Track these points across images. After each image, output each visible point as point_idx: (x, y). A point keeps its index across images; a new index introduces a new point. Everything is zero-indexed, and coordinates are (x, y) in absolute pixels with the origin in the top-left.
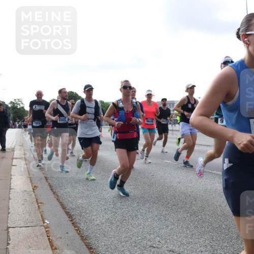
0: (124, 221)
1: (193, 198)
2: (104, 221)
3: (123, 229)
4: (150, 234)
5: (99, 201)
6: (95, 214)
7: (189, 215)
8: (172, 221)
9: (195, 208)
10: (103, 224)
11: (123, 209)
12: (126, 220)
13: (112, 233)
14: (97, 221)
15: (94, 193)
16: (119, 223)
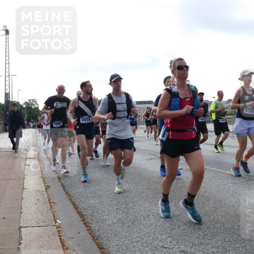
0: (136, 221)
1: (205, 199)
2: (115, 221)
3: (135, 229)
4: (162, 234)
6: (107, 214)
8: (184, 221)
9: (207, 208)
13: (124, 234)
14: (108, 221)
15: (106, 193)
16: (130, 223)
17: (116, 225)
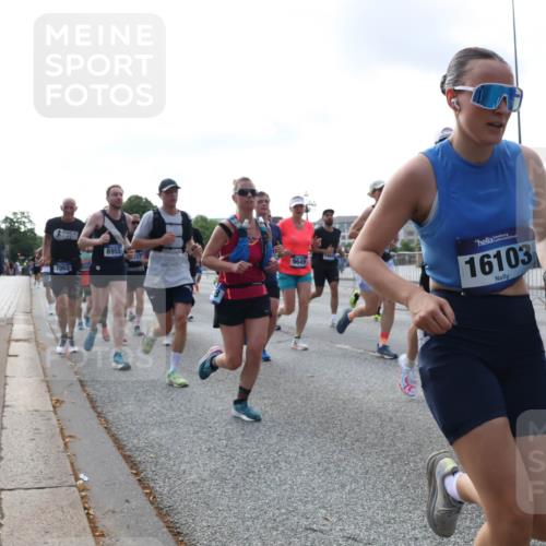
0: (251, 475)
1: (396, 425)
2: (206, 474)
3: (248, 492)
4: (306, 502)
5: (196, 432)
6: (186, 460)
7: (388, 461)
8: (353, 473)
9: (401, 446)
10: (205, 480)
11: (247, 448)
12: (253, 472)
13: (225, 502)
14: (190, 474)
15: (186, 415)
16: (238, 479)
17: (207, 484)
